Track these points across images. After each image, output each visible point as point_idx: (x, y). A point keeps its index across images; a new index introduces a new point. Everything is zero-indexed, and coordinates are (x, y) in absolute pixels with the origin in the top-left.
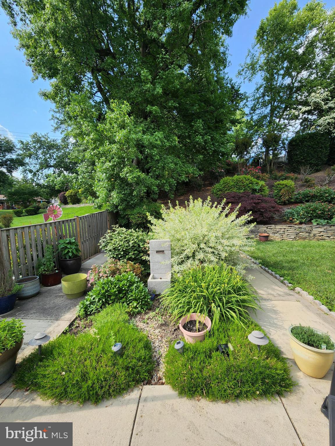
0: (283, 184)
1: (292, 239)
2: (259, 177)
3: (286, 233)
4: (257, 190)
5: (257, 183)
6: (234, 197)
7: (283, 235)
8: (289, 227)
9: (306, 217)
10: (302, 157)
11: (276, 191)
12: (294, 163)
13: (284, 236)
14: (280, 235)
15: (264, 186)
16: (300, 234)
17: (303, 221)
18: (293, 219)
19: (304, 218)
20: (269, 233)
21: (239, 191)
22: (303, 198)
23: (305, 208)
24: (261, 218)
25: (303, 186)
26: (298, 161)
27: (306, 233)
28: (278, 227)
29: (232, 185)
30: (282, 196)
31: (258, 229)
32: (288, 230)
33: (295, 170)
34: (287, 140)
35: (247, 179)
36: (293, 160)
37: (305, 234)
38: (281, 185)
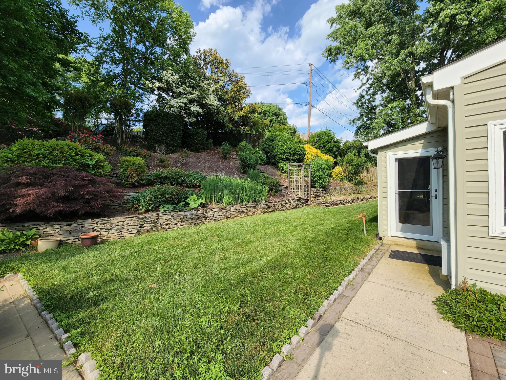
0: (130, 161)
1: (134, 235)
2: (98, 148)
3: (126, 228)
4: (91, 166)
5: (91, 156)
6: (35, 174)
7: (121, 230)
8: (130, 218)
9: (154, 202)
10: (158, 135)
11: (122, 170)
12: (150, 140)
13: (123, 231)
14: (117, 231)
15: (102, 161)
16: (145, 225)
17: (150, 208)
18: (139, 206)
19: (152, 204)
20: (100, 230)
21: (54, 165)
22: (156, 179)
23: (153, 192)
24: (87, 209)
25: (158, 166)
26: (154, 138)
27: (152, 223)
28: (114, 220)
29: (38, 154)
30: (129, 175)
31: (83, 227)
32: (128, 223)
33: (151, 148)
34: (142, 112)
35: (71, 147)
36: (149, 136)
37: (150, 225)
38: (127, 161)
